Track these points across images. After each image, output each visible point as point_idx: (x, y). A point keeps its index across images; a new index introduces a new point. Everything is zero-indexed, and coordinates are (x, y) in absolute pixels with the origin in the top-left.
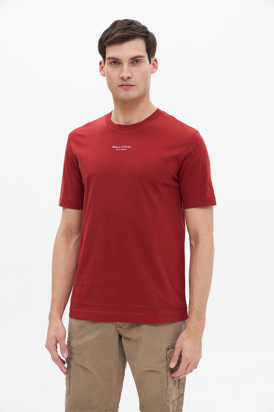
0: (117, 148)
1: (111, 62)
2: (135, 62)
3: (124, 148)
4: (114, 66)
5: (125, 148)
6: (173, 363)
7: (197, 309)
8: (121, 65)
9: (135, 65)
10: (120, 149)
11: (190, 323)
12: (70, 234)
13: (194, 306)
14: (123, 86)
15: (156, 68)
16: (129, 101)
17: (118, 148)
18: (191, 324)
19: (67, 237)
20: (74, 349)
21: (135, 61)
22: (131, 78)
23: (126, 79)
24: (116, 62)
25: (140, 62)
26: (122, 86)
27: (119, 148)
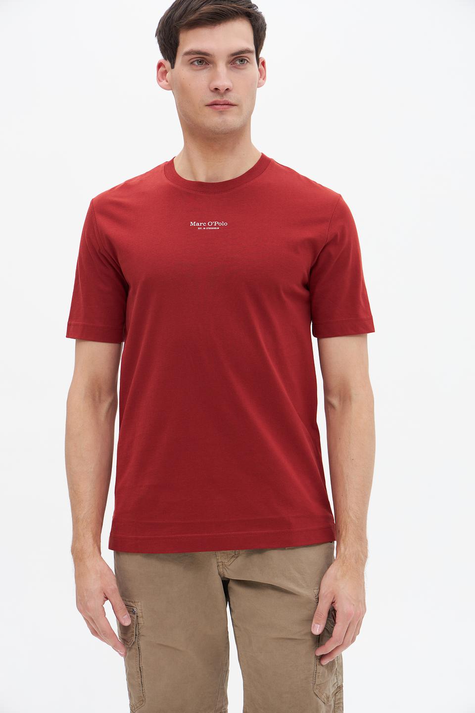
0: (200, 227)
1: (192, 61)
2: (238, 62)
3: (213, 226)
4: (199, 68)
5: (215, 225)
6: (319, 626)
7: (357, 522)
8: (211, 66)
9: (237, 68)
10: (206, 227)
11: (345, 549)
12: (97, 393)
13: (349, 517)
14: (215, 104)
15: (263, 77)
16: (225, 134)
17: (202, 226)
18: (347, 550)
19: (94, 400)
20: (142, 617)
21: (238, 59)
22: (230, 91)
23: (222, 91)
24: (203, 60)
25: (246, 62)
26: (213, 105)
27: (204, 227)
